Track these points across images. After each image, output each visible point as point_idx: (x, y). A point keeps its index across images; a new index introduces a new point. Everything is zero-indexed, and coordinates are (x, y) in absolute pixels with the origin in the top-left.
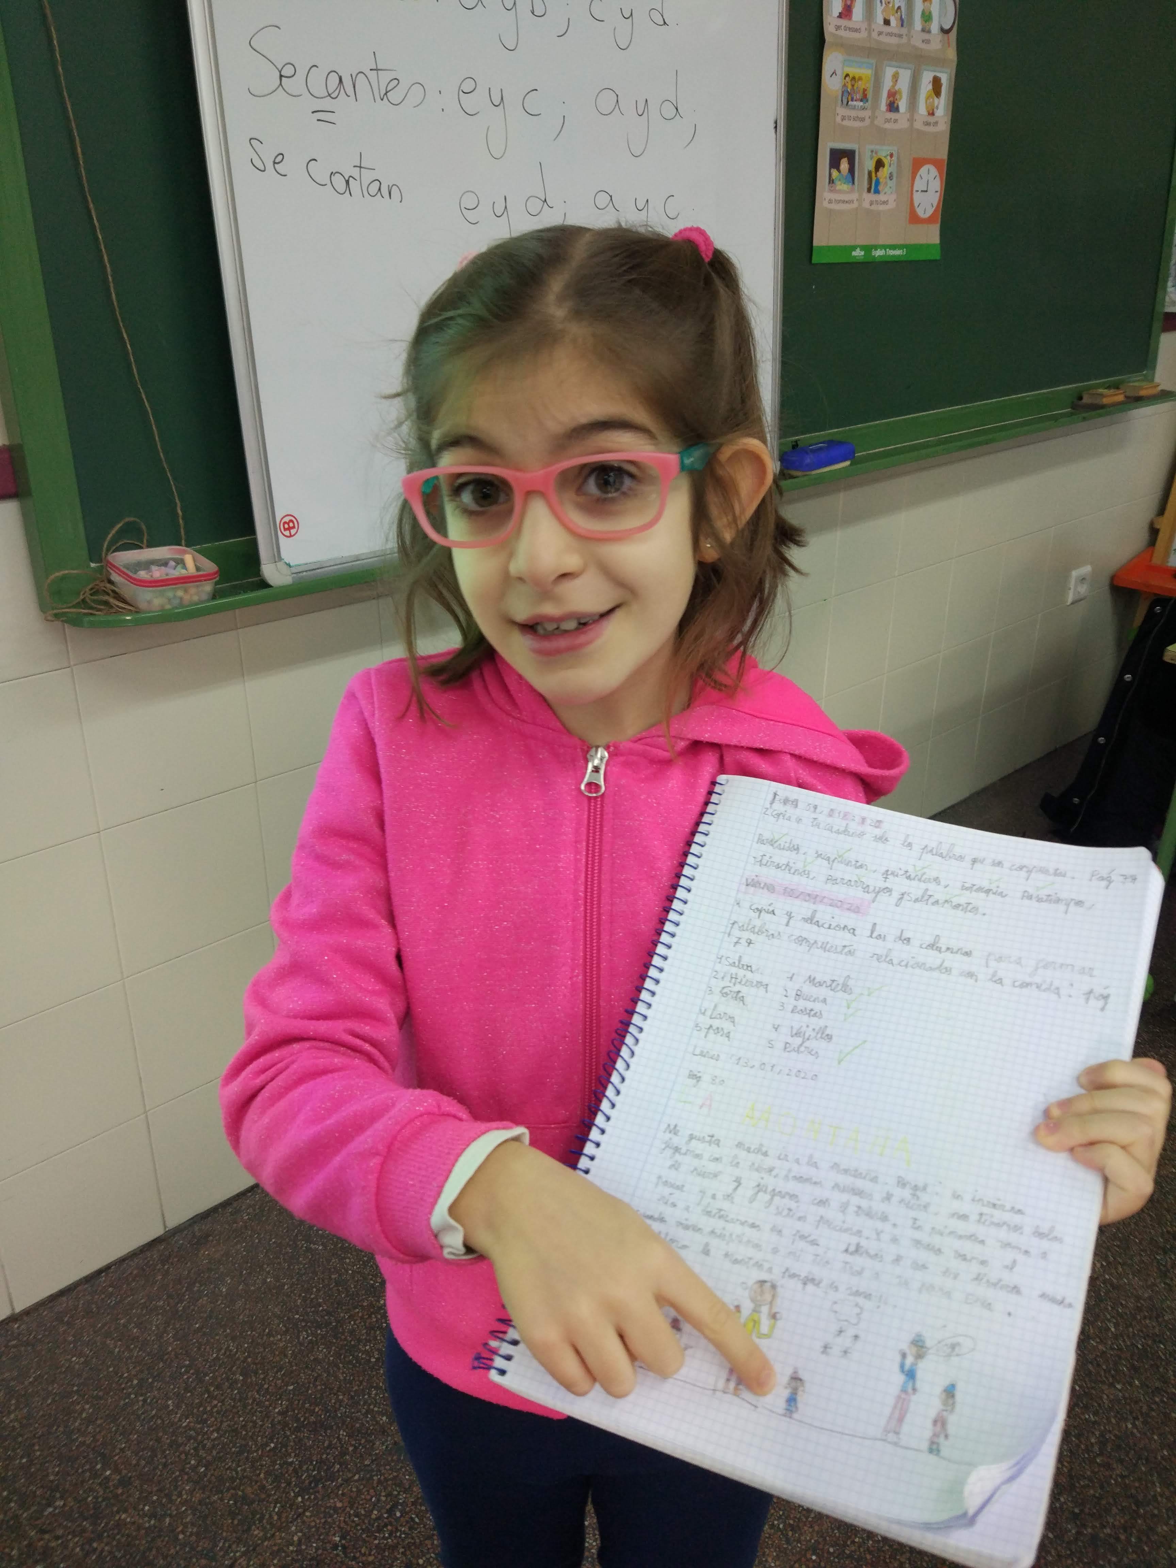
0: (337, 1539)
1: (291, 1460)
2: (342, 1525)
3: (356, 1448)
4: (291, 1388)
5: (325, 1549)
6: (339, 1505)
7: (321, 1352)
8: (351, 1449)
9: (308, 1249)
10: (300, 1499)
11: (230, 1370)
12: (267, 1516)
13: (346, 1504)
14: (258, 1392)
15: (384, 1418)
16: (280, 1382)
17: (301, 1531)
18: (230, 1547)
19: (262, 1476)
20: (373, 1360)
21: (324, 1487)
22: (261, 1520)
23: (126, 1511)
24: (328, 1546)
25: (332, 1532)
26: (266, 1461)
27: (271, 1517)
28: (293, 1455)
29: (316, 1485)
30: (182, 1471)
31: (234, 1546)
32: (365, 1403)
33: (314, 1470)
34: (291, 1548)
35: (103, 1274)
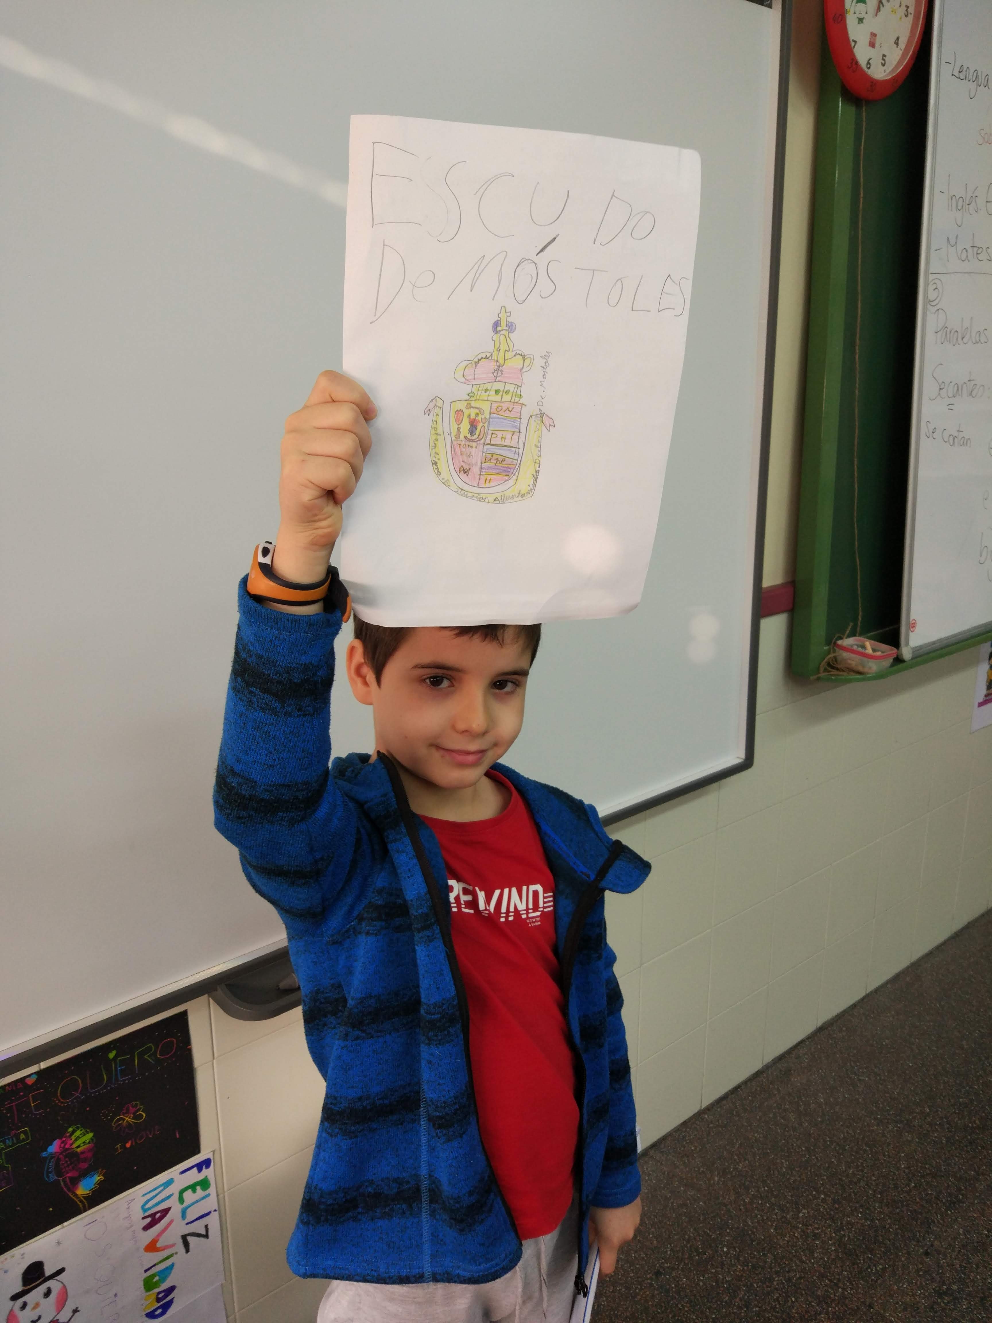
0: (986, 1232)
1: (930, 1192)
2: (984, 1225)
3: (966, 1188)
4: (903, 1155)
5: (982, 1237)
6: (975, 1215)
7: (907, 1136)
8: (963, 1188)
9: (860, 1080)
10: (949, 1212)
11: (858, 1143)
12: (936, 1221)
13: (979, 1215)
14: (884, 1155)
15: (972, 1172)
16: (893, 1152)
17: (962, 1228)
18: (924, 1236)
19: (918, 1200)
20: (944, 1142)
21: (959, 1206)
22: (933, 1222)
23: (848, 1216)
24: (984, 1236)
25: (981, 1229)
26: (914, 1192)
27: (938, 1222)
28: (929, 1190)
29: (954, 1206)
30: (867, 1196)
31: (927, 1235)
32: (955, 1164)
33: (947, 1198)
34: (962, 1237)
35: (739, 1090)
